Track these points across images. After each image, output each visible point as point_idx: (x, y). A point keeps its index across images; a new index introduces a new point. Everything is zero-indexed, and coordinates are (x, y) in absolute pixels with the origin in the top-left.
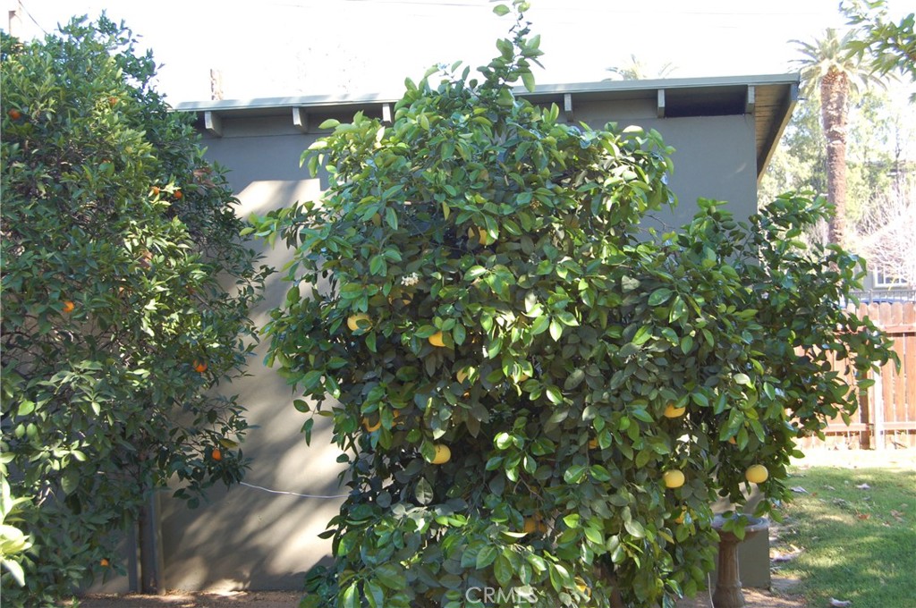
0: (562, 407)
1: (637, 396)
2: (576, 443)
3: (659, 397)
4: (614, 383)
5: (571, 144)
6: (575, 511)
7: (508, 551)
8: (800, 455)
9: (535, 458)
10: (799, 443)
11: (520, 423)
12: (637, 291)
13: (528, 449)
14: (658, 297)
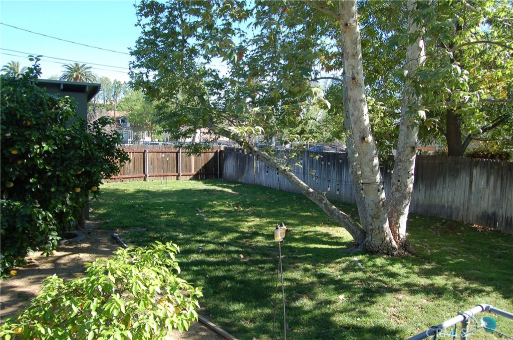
0: (50, 171)
1: (71, 168)
2: (53, 181)
3: (77, 168)
4: (65, 165)
5: (51, 99)
6: (54, 198)
7: (35, 210)
8: (102, 184)
9: (41, 185)
10: (103, 181)
11: (36, 175)
12: (70, 140)
13: (39, 183)
14: (77, 142)
